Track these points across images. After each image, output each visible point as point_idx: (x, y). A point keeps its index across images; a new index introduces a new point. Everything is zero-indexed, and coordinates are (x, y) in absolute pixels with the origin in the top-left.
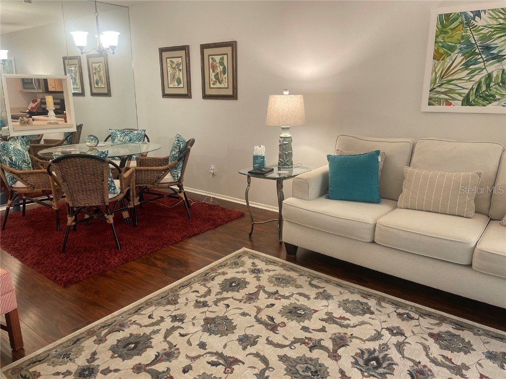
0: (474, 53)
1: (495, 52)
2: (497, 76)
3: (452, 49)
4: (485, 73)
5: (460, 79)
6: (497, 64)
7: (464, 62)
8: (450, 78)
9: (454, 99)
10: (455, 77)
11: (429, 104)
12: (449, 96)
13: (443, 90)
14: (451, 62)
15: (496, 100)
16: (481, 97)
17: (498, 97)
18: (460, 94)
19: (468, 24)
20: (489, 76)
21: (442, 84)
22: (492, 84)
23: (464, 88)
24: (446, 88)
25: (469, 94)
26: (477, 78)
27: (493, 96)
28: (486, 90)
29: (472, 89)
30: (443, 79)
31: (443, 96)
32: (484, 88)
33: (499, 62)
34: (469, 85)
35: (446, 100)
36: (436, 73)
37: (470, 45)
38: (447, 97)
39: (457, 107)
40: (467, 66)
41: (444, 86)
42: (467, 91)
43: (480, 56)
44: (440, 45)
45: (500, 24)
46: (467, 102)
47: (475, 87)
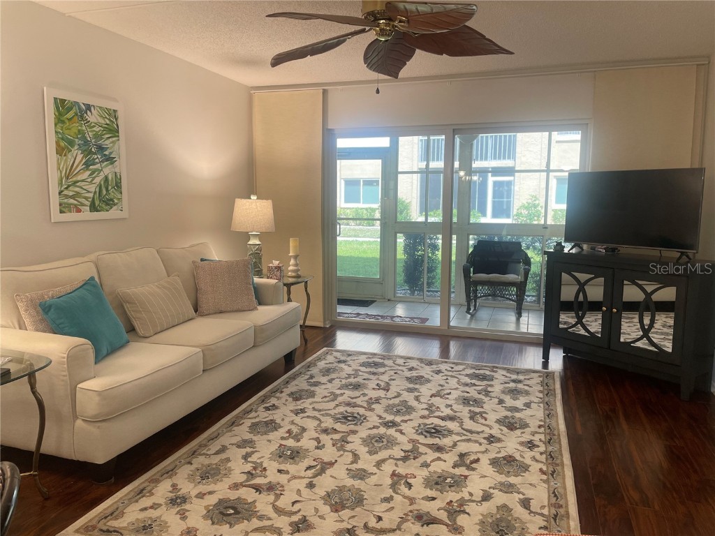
0: (90, 152)
1: (106, 153)
2: (112, 178)
3: (71, 143)
4: (102, 176)
5: (83, 181)
6: (110, 167)
7: (84, 161)
8: (74, 179)
9: (83, 205)
10: (79, 178)
11: (61, 212)
12: (77, 200)
13: (71, 194)
14: (73, 160)
15: (115, 205)
16: (104, 201)
17: (116, 201)
18: (86, 198)
19: (82, 116)
20: (106, 178)
21: (69, 186)
22: (110, 188)
23: (89, 192)
24: (73, 191)
25: (93, 198)
26: (97, 180)
27: (112, 200)
28: (106, 194)
29: (95, 192)
30: (68, 181)
31: (72, 201)
32: (104, 192)
33: (112, 163)
34: (93, 188)
35: (75, 205)
36: (61, 172)
37: (86, 142)
38: (76, 202)
39: (86, 214)
40: (87, 165)
41: (71, 188)
42: (91, 195)
43: (96, 157)
44: (60, 136)
45: (107, 124)
46: (93, 208)
47: (98, 190)
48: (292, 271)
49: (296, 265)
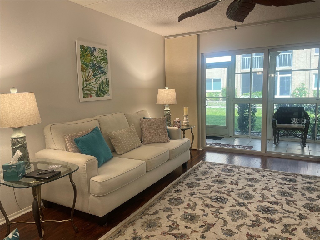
0: (96, 70)
1: (102, 70)
2: (105, 81)
3: (88, 66)
4: (101, 80)
5: (93, 83)
6: (104, 76)
7: (93, 74)
8: (89, 82)
9: (93, 94)
10: (91, 81)
11: (84, 97)
13: (88, 89)
14: (88, 73)
15: (106, 93)
16: (101, 92)
17: (107, 92)
18: (94, 91)
19: (92, 53)
20: (102, 81)
21: (87, 85)
22: (104, 85)
23: (95, 88)
24: (89, 88)
25: (97, 90)
26: (99, 82)
27: (105, 91)
28: (102, 89)
29: (98, 88)
30: (86, 82)
31: (88, 92)
32: (102, 88)
33: (105, 75)
34: (97, 86)
35: (90, 94)
36: (83, 79)
37: (94, 65)
38: (90, 92)
39: (94, 98)
40: (94, 75)
41: (88, 86)
42: (96, 89)
43: (98, 72)
44: (83, 63)
45: (102, 57)
46: (97, 95)
47: (99, 87)
48: (185, 123)
49: (187, 120)
